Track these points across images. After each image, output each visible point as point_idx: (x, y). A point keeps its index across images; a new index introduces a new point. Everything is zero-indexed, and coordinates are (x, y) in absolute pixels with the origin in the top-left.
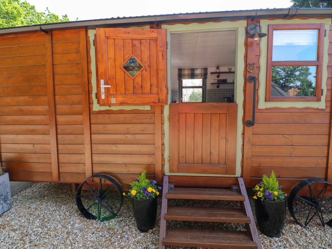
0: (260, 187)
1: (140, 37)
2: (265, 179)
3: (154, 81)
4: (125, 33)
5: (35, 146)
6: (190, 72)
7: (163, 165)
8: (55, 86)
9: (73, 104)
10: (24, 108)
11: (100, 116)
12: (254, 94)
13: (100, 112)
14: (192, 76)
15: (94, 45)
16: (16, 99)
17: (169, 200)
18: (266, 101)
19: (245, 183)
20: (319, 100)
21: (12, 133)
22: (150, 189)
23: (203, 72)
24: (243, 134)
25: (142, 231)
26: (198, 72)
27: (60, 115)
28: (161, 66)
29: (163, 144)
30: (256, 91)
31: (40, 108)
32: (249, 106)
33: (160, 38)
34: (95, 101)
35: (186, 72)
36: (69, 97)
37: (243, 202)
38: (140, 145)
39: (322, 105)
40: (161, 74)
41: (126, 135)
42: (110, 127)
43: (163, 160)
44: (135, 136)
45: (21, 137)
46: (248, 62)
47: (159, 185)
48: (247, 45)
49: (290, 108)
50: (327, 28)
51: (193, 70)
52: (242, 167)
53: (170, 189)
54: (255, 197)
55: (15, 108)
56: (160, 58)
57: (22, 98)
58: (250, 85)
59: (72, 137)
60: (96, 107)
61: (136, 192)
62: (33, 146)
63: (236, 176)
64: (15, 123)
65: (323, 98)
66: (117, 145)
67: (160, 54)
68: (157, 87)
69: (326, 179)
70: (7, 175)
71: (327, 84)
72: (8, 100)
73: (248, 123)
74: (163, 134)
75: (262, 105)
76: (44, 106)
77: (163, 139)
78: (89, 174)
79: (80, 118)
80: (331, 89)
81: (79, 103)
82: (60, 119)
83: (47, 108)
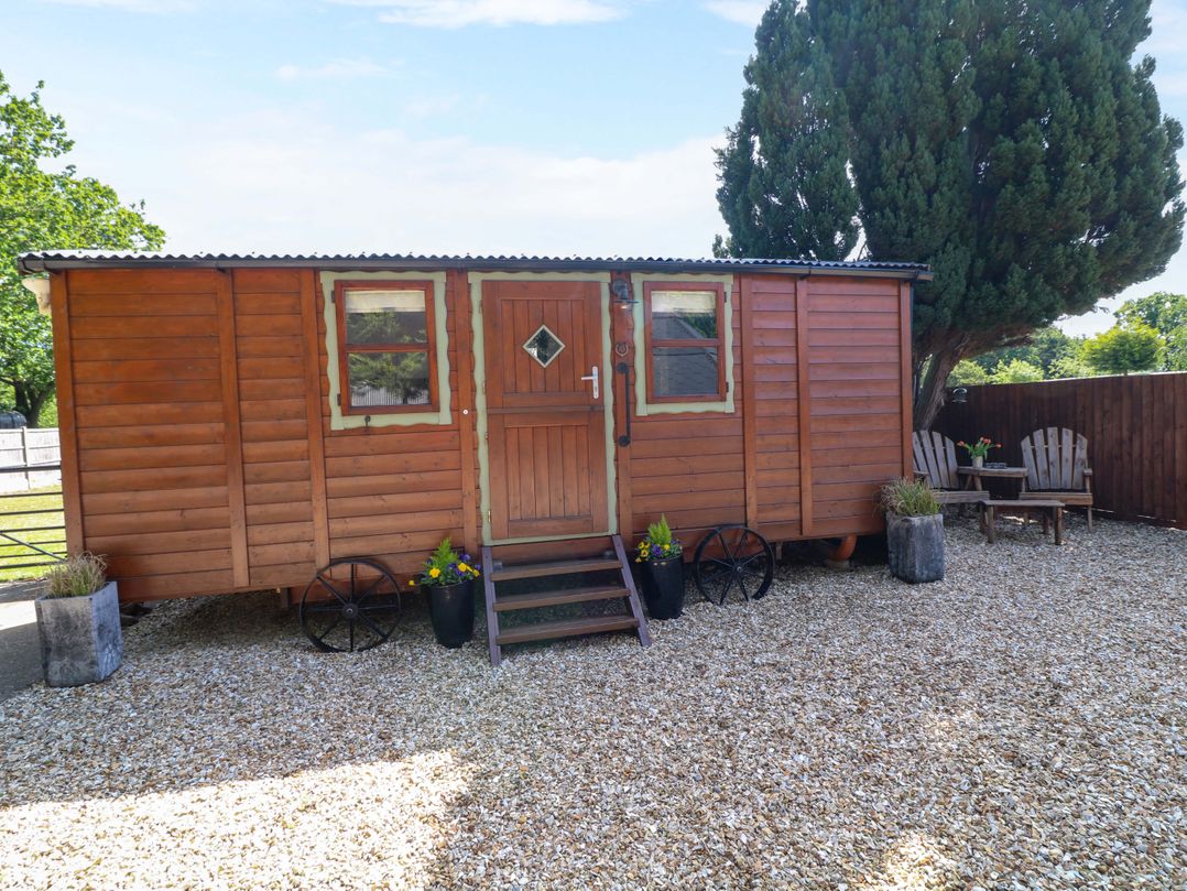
0: (646, 544)
2: (652, 529)
5: (187, 513)
7: (479, 527)
8: (241, 382)
9: (285, 417)
10: (159, 430)
11: (346, 439)
12: (627, 393)
13: (346, 433)
15: (334, 301)
16: (137, 409)
17: (497, 583)
18: (647, 403)
19: (624, 544)
20: (723, 399)
21: (121, 489)
22: (463, 567)
24: (616, 460)
25: (449, 646)
27: (253, 441)
29: (478, 487)
30: (631, 387)
31: (200, 429)
32: (621, 412)
34: (335, 410)
36: (274, 403)
37: (620, 569)
38: (432, 493)
39: (729, 406)
41: (404, 476)
42: (368, 461)
43: (479, 516)
44: (423, 475)
45: (147, 496)
46: (617, 340)
47: (476, 560)
48: (612, 310)
49: (684, 414)
50: (728, 289)
52: (618, 516)
53: (496, 569)
54: (638, 560)
55: (131, 431)
57: (152, 408)
58: (621, 377)
59: (280, 487)
60: (338, 422)
61: (438, 571)
62: (181, 514)
63: (609, 533)
64: (131, 464)
65: (730, 396)
66: (384, 497)
69: (746, 524)
71: (734, 374)
72: (113, 412)
73: (622, 441)
74: (477, 468)
75: (643, 409)
76: (212, 425)
77: (477, 476)
78: (323, 561)
79: (302, 445)
80: (741, 383)
81: (297, 415)
82: (252, 449)
83: (220, 427)
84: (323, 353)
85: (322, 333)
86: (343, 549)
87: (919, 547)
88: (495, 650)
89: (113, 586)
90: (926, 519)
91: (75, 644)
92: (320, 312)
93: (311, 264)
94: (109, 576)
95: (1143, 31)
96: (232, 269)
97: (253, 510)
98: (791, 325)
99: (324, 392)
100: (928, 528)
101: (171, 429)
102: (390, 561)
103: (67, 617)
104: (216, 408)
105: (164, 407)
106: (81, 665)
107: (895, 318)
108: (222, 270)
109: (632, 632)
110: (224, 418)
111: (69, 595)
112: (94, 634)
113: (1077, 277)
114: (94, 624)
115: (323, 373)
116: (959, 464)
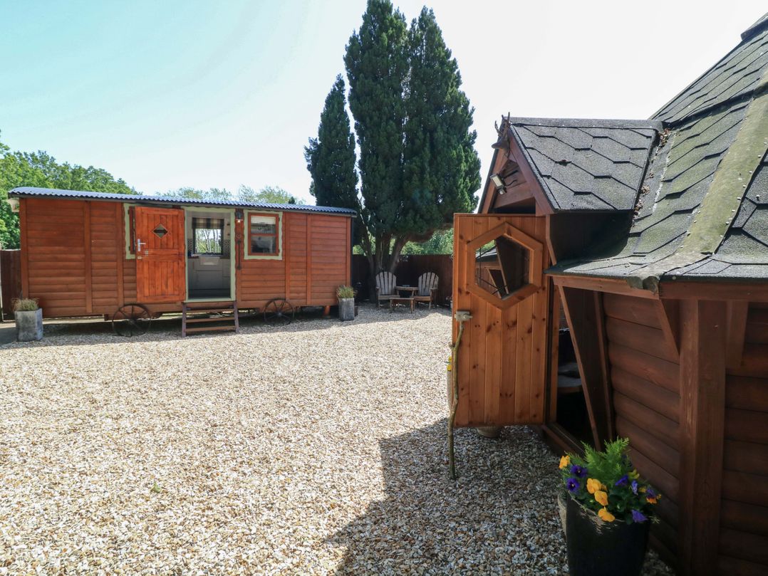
1: (166, 214)
3: (176, 241)
4: (156, 211)
6: (205, 222)
8: (92, 240)
9: (108, 253)
10: (59, 256)
11: (131, 262)
13: (133, 260)
14: (208, 225)
15: (129, 213)
18: (248, 255)
20: (278, 255)
21: (45, 276)
23: (219, 223)
24: (236, 274)
26: (215, 222)
27: (95, 261)
28: (181, 231)
30: (242, 250)
31: (76, 256)
32: (238, 258)
33: (180, 216)
34: (128, 252)
35: (201, 222)
36: (104, 248)
39: (280, 258)
40: (181, 237)
46: (237, 232)
48: (236, 222)
49: (262, 260)
50: (281, 217)
51: (208, 220)
52: (236, 294)
55: (48, 256)
56: (180, 226)
57: (57, 248)
58: (238, 245)
59: (105, 278)
60: (129, 256)
63: (233, 300)
65: (280, 254)
67: (180, 224)
68: (178, 244)
70: (40, 311)
71: (282, 246)
72: (42, 249)
73: (238, 267)
75: (247, 257)
76: (80, 255)
78: (121, 304)
79: (114, 264)
80: (285, 249)
81: (113, 253)
82: (96, 264)
83: (83, 256)
84: (124, 231)
85: (123, 224)
86: (128, 300)
87: (345, 309)
88: (184, 334)
89: (41, 310)
90: (348, 299)
91: (29, 327)
92: (123, 217)
93: (121, 201)
94: (40, 306)
95: (470, 122)
96: (90, 202)
97: (94, 286)
98: (305, 231)
99: (124, 245)
100: (348, 303)
101: (64, 256)
102: (147, 306)
103: (27, 318)
104: (80, 249)
105: (62, 248)
106: (31, 334)
107: (345, 230)
108: (86, 201)
109: (234, 331)
110: (85, 253)
111: (27, 310)
112: (36, 324)
113: (431, 216)
114: (36, 321)
115: (123, 239)
116: (397, 285)
